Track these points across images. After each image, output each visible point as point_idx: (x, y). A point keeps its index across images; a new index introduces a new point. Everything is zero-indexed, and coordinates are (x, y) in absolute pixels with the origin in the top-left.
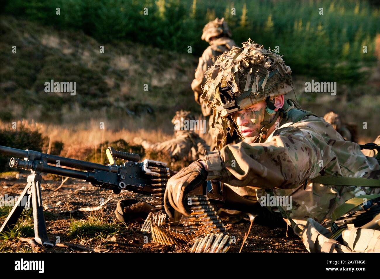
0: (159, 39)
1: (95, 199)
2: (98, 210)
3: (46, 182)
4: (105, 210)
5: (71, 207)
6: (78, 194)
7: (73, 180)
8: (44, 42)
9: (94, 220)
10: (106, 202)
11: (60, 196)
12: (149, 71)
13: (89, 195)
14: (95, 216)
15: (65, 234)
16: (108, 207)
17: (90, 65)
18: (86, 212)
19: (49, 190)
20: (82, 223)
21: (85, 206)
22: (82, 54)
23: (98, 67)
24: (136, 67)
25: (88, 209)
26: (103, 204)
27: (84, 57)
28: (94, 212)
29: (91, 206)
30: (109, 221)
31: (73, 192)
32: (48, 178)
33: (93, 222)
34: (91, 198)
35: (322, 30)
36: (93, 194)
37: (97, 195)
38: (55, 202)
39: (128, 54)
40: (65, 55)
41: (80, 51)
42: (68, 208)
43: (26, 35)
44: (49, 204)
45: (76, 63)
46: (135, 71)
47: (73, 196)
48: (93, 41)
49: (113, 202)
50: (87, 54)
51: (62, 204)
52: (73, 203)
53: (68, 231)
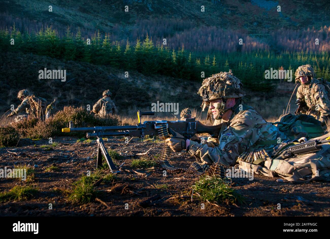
0: (173, 73)
1: (144, 149)
2: (145, 155)
3: (120, 142)
4: (149, 155)
5: (132, 154)
6: (136, 147)
7: (134, 141)
8: (119, 77)
9: (144, 159)
10: (149, 150)
11: (127, 148)
12: (169, 88)
13: (141, 147)
14: (144, 157)
15: (130, 166)
16: (150, 153)
17: (141, 87)
18: (140, 155)
19: (122, 146)
20: (138, 161)
21: (139, 153)
22: (137, 81)
23: (145, 87)
24: (163, 87)
25: (140, 154)
26: (147, 151)
27: (138, 83)
28: (143, 155)
29: (142, 153)
30: (151, 159)
31: (133, 146)
32: (121, 140)
33: (143, 160)
34: (142, 149)
35: (252, 66)
36: (143, 147)
37: (144, 148)
38: (125, 151)
39: (159, 81)
40: (129, 82)
41: (136, 80)
42: (131, 154)
43: (111, 74)
44: (122, 153)
45: (134, 86)
46: (163, 89)
47: (133, 148)
48: (142, 75)
49: (152, 151)
50: (139, 81)
51: (128, 152)
52: (133, 152)
53: (131, 165)
